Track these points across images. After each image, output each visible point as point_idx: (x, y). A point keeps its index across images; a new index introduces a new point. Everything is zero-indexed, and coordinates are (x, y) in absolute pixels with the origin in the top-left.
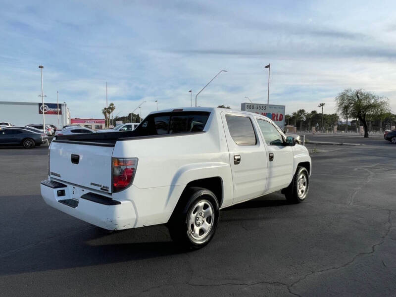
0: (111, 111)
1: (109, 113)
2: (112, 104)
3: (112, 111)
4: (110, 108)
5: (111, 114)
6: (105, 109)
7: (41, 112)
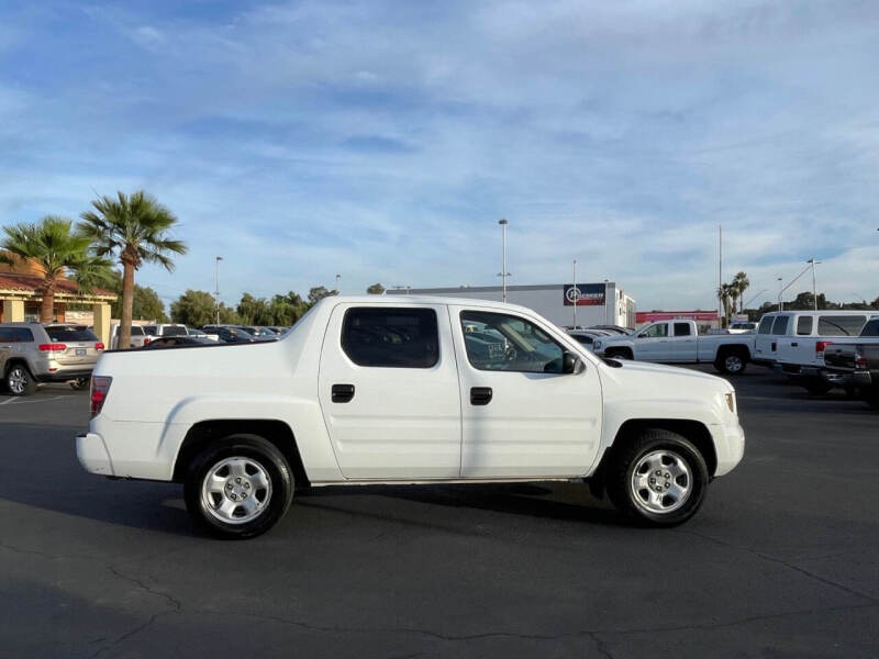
0: (738, 290)
1: (735, 295)
2: (741, 276)
3: (741, 291)
4: (735, 284)
5: (738, 299)
6: (725, 286)
7: (567, 303)
